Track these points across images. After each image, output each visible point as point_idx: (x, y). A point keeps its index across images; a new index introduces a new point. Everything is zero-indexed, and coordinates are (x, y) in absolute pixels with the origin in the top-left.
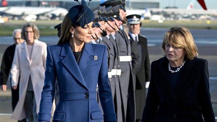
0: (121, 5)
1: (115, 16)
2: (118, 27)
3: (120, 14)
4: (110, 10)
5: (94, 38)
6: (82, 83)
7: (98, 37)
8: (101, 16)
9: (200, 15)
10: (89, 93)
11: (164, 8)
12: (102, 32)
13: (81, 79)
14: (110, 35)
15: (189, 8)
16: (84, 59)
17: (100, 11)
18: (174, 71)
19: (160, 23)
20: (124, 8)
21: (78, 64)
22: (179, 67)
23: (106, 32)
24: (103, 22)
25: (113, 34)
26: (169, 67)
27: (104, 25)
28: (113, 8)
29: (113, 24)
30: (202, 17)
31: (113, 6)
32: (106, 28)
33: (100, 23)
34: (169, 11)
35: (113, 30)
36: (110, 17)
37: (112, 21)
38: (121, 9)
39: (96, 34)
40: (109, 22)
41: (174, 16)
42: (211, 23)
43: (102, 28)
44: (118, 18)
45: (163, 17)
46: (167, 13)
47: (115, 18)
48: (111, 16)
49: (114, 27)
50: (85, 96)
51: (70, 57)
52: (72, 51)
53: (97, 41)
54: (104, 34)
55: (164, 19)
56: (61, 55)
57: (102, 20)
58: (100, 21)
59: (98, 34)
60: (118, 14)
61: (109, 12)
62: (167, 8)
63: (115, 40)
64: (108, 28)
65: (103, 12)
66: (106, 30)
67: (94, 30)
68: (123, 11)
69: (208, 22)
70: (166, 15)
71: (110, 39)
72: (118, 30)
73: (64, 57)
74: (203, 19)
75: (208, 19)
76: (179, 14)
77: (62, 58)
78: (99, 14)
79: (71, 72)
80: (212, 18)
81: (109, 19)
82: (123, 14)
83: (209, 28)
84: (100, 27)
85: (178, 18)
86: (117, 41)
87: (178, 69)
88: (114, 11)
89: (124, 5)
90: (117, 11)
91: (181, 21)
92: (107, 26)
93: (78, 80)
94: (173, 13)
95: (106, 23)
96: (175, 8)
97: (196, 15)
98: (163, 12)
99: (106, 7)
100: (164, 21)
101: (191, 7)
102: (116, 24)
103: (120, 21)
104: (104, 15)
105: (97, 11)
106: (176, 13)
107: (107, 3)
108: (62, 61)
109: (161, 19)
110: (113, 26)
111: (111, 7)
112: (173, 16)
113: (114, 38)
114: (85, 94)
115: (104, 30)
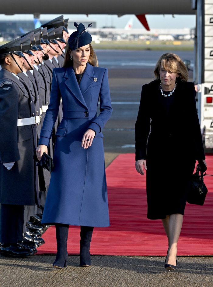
0: (64, 26)
1: (58, 38)
2: (61, 50)
3: (64, 36)
4: (53, 32)
5: (36, 62)
6: (82, 103)
7: (40, 61)
8: (43, 39)
9: (139, 35)
10: (89, 112)
11: (100, 28)
12: (44, 55)
13: (81, 98)
14: (53, 59)
15: (127, 28)
16: (85, 81)
17: (42, 33)
18: (167, 96)
19: (97, 44)
20: (67, 29)
21: (79, 85)
22: (171, 92)
23: (48, 55)
24: (45, 44)
25: (56, 57)
26: (162, 92)
27: (46, 48)
28: (56, 29)
29: (56, 47)
30: (141, 37)
31: (55, 28)
32: (48, 52)
33: (42, 46)
34: (106, 31)
35: (57, 53)
36: (52, 40)
37: (55, 43)
38: (64, 30)
39: (38, 58)
40: (51, 44)
41: (112, 37)
42: (150, 44)
43: (44, 51)
44: (62, 41)
45: (100, 37)
46: (104, 33)
47: (58, 40)
48: (54, 39)
49: (57, 51)
50: (85, 114)
51: (72, 79)
52: (74, 73)
53: (39, 65)
54: (46, 58)
55: (101, 39)
56: (65, 77)
57: (45, 43)
58: (42, 44)
59: (40, 57)
60: (61, 36)
61: (51, 35)
62: (104, 28)
63: (58, 64)
64: (49, 51)
65: (45, 34)
66: (48, 54)
67: (36, 54)
68: (66, 33)
69: (148, 43)
70: (103, 35)
71: (52, 63)
72: (62, 53)
73: (67, 79)
74: (142, 40)
75: (148, 40)
76: (118, 35)
77: (65, 79)
78: (41, 36)
79: (73, 93)
80: (152, 38)
81: (52, 42)
82: (66, 36)
83: (149, 49)
84: (42, 50)
85: (116, 38)
86: (59, 64)
87: (171, 93)
88: (57, 33)
89: (66, 26)
90: (60, 32)
91: (119, 41)
92: (49, 49)
93: (79, 100)
94: (110, 34)
95: (48, 46)
96: (113, 27)
97: (134, 36)
98: (100, 32)
99: (48, 29)
100: (101, 42)
101: (130, 26)
102: (59, 46)
103: (64, 44)
104: (45, 37)
105: (39, 33)
106: (114, 33)
107: (49, 24)
108: (65, 82)
109: (98, 40)
110: (56, 49)
111: (54, 28)
112: (110, 36)
113: (58, 62)
114: (85, 113)
115: (46, 53)
